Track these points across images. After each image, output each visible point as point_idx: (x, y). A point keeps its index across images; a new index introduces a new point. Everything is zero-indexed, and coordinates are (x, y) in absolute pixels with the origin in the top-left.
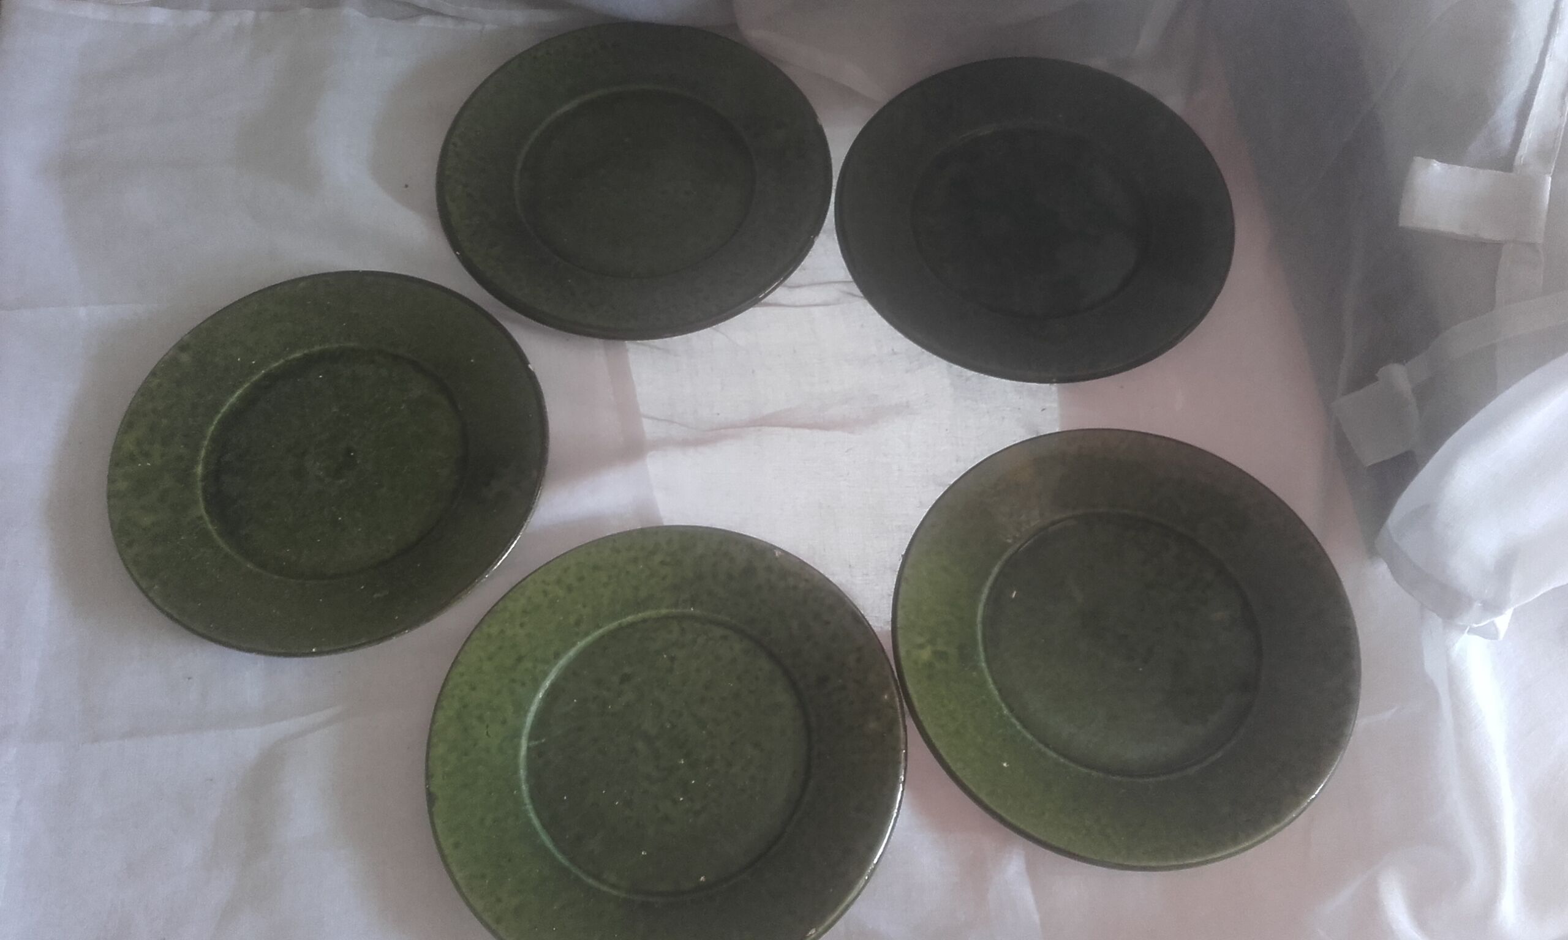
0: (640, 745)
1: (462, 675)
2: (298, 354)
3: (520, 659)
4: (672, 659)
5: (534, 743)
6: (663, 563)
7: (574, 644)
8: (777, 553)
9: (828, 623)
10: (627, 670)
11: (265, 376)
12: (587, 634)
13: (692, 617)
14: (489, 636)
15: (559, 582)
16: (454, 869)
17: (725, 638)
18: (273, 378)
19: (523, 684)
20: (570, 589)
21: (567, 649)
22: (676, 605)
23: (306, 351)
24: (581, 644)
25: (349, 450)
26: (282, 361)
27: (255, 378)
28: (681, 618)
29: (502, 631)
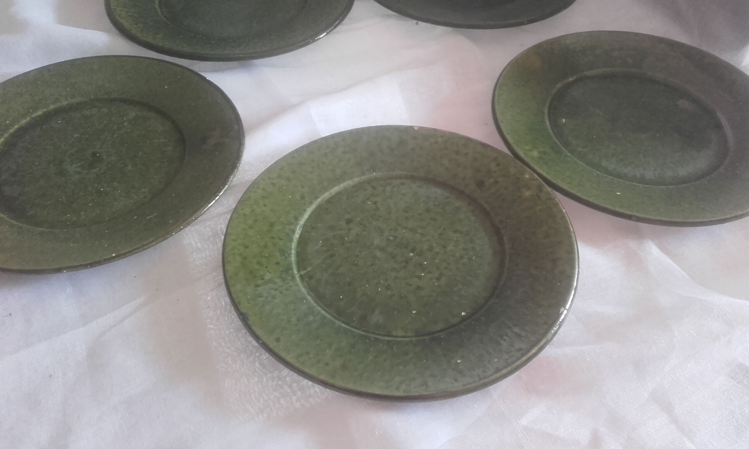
0: (378, 254)
1: (234, 240)
2: (39, 113)
3: (272, 225)
4: (375, 203)
5: (303, 273)
6: (344, 152)
7: (305, 210)
8: (416, 129)
9: (467, 154)
10: (347, 216)
11: (19, 130)
12: (311, 203)
13: (376, 179)
14: (245, 215)
15: (280, 177)
16: (283, 354)
17: (403, 184)
18: (23, 131)
19: (281, 239)
20: (289, 179)
21: (301, 214)
22: (363, 174)
23: (45, 110)
24: (309, 211)
25: (94, 154)
26: (28, 119)
27: (12, 131)
28: (369, 182)
29: (253, 211)
